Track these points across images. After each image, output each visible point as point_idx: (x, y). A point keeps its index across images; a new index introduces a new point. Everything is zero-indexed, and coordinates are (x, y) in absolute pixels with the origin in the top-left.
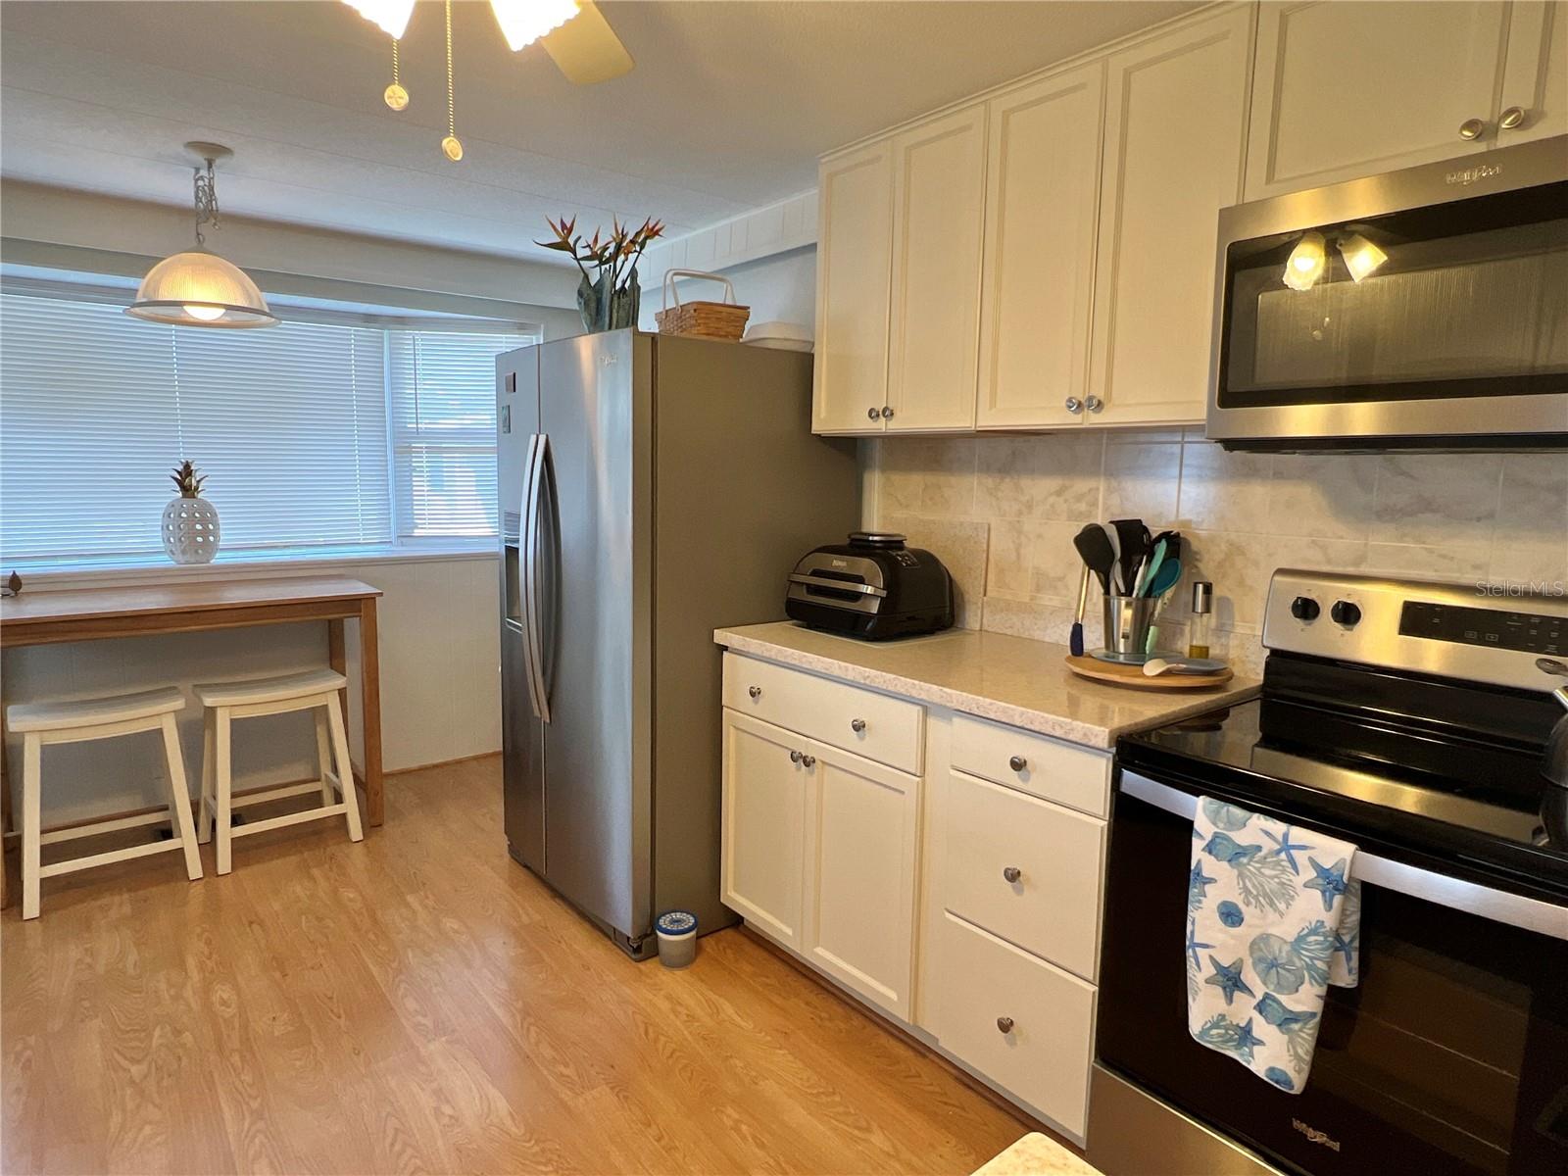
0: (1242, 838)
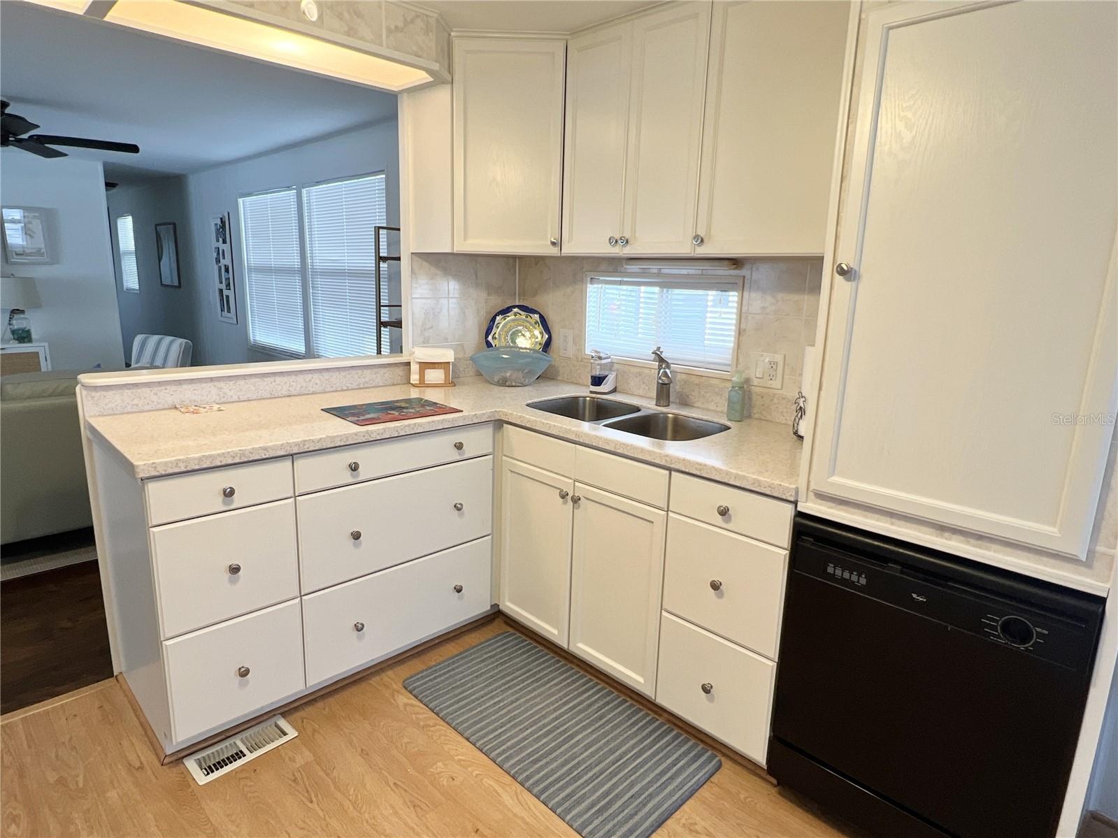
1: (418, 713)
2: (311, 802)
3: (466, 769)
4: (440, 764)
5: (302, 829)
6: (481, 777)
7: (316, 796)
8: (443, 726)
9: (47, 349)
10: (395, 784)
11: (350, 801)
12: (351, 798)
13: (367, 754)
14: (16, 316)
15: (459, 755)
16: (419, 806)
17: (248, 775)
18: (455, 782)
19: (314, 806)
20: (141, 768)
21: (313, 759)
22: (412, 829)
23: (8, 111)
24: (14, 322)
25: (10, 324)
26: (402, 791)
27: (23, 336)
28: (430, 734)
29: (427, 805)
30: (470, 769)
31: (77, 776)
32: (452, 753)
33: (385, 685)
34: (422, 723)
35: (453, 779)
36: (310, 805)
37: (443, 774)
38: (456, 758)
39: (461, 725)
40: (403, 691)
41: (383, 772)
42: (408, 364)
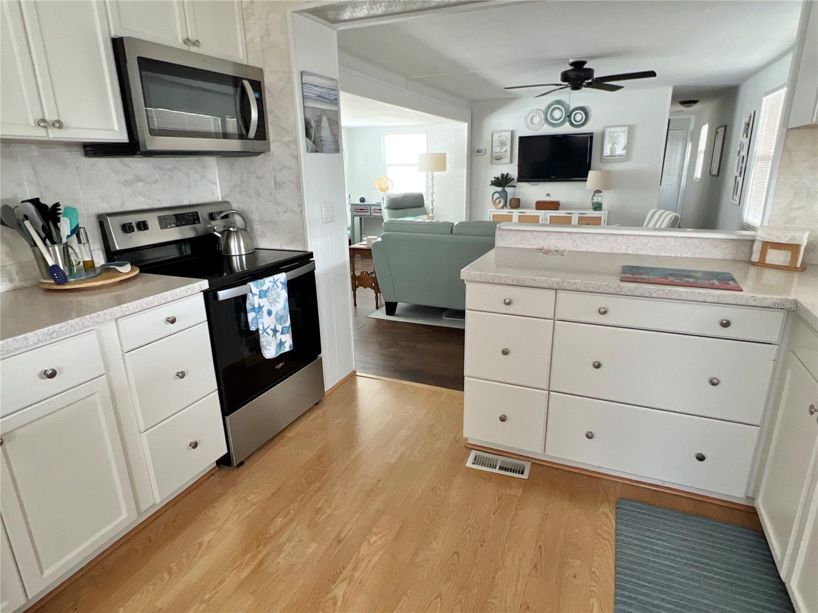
0: (265, 288)
1: (605, 525)
2: (494, 514)
3: (591, 581)
4: (579, 562)
5: (476, 521)
6: (594, 595)
7: (499, 514)
8: (610, 544)
9: (606, 216)
10: (540, 546)
11: (510, 530)
12: (511, 530)
13: (546, 518)
14: (597, 194)
15: (598, 569)
16: (537, 569)
17: (486, 478)
18: (574, 580)
19: (493, 517)
20: (457, 441)
21: (519, 496)
22: (519, 575)
23: (586, 66)
24: (595, 198)
25: (592, 199)
26: (539, 554)
27: (598, 207)
28: (597, 541)
29: (541, 574)
30: (592, 583)
31: (438, 428)
32: (596, 564)
33: (606, 492)
34: (599, 531)
35: (575, 577)
36: (492, 514)
37: (573, 569)
38: (593, 569)
39: (622, 555)
40: (613, 505)
41: (543, 534)
42: (753, 241)
